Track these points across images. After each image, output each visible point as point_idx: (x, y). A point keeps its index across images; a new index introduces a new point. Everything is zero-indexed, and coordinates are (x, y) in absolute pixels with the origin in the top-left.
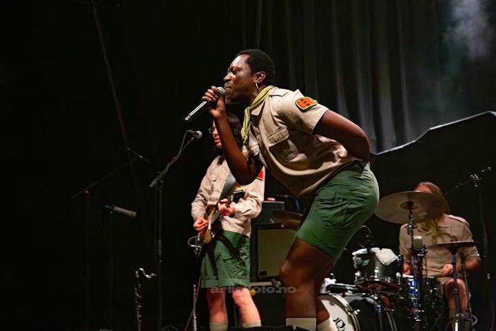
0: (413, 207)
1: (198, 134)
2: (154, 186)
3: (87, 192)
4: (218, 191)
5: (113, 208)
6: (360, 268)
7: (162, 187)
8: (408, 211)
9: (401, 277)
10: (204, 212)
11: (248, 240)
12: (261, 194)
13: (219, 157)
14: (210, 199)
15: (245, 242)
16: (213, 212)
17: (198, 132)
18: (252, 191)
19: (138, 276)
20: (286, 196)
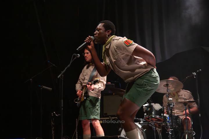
0: (168, 86)
1: (78, 56)
2: (60, 77)
3: (31, 80)
4: (87, 80)
5: (42, 86)
6: (147, 112)
7: (63, 78)
8: (166, 88)
9: (164, 116)
10: (81, 88)
11: (99, 100)
12: (105, 81)
13: (87, 65)
14: (84, 83)
15: (98, 101)
16: (85, 88)
17: (79, 55)
18: (101, 79)
19: (53, 115)
20: (115, 82)
